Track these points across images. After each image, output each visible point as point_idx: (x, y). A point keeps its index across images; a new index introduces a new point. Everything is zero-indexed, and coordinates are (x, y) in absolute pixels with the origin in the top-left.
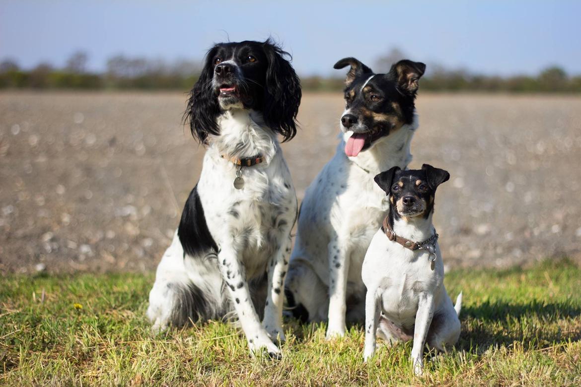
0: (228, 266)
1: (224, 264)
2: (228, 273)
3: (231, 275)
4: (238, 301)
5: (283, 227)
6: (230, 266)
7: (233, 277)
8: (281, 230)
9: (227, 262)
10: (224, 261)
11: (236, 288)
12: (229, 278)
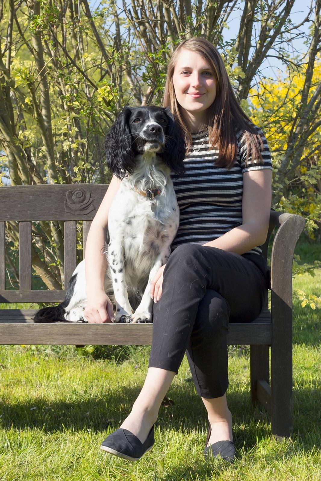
0: (115, 256)
1: (112, 254)
2: (114, 261)
3: (115, 263)
4: (116, 280)
5: (165, 239)
6: (116, 257)
7: (117, 264)
8: (163, 241)
9: (115, 253)
10: (113, 252)
11: (117, 272)
12: (113, 264)
